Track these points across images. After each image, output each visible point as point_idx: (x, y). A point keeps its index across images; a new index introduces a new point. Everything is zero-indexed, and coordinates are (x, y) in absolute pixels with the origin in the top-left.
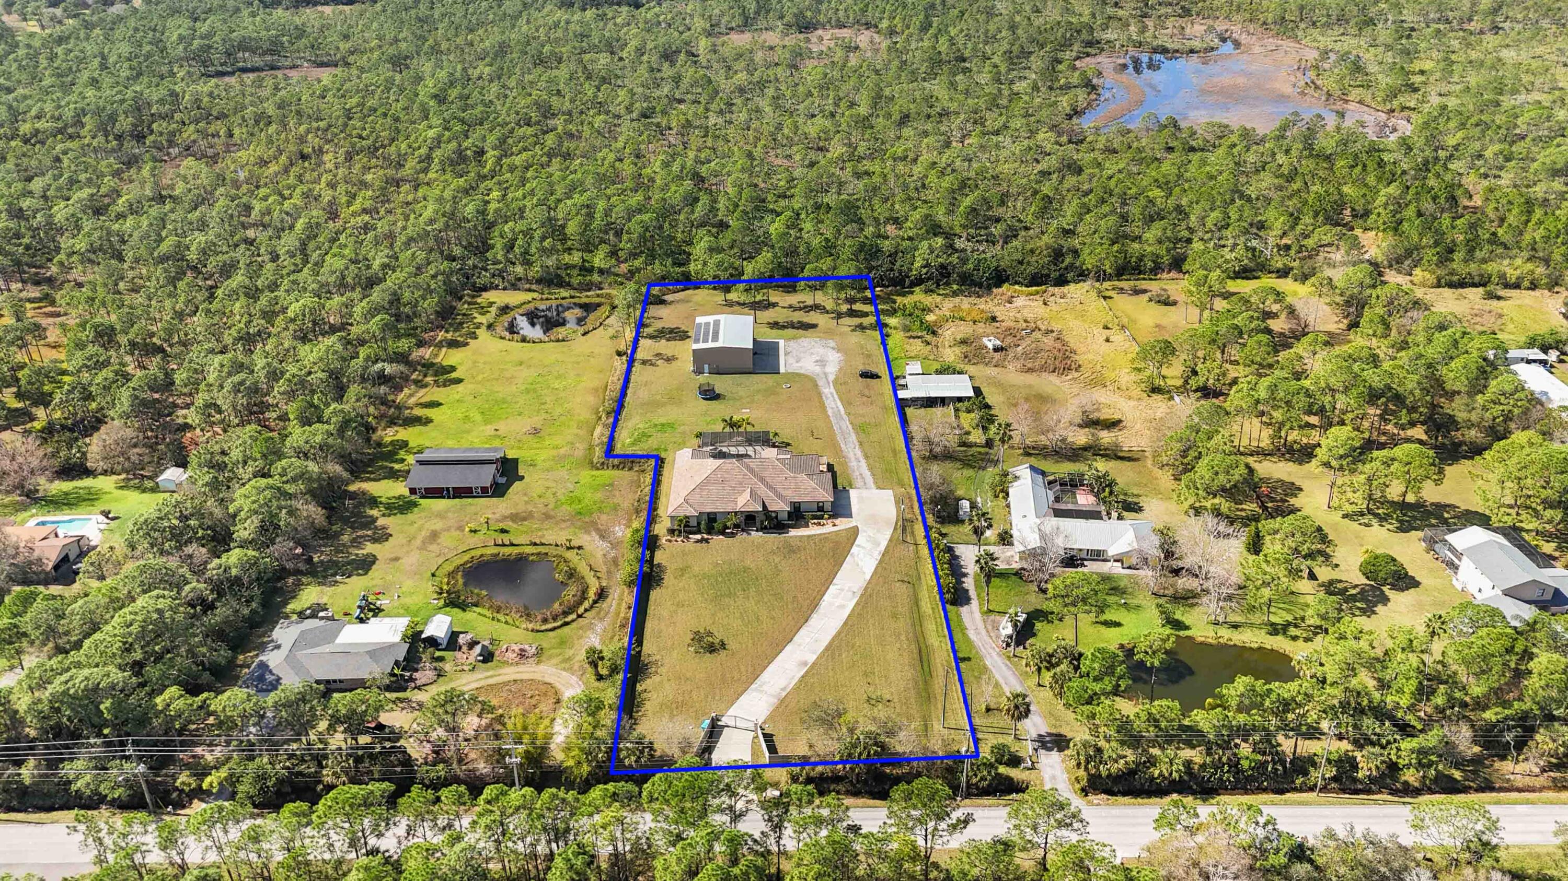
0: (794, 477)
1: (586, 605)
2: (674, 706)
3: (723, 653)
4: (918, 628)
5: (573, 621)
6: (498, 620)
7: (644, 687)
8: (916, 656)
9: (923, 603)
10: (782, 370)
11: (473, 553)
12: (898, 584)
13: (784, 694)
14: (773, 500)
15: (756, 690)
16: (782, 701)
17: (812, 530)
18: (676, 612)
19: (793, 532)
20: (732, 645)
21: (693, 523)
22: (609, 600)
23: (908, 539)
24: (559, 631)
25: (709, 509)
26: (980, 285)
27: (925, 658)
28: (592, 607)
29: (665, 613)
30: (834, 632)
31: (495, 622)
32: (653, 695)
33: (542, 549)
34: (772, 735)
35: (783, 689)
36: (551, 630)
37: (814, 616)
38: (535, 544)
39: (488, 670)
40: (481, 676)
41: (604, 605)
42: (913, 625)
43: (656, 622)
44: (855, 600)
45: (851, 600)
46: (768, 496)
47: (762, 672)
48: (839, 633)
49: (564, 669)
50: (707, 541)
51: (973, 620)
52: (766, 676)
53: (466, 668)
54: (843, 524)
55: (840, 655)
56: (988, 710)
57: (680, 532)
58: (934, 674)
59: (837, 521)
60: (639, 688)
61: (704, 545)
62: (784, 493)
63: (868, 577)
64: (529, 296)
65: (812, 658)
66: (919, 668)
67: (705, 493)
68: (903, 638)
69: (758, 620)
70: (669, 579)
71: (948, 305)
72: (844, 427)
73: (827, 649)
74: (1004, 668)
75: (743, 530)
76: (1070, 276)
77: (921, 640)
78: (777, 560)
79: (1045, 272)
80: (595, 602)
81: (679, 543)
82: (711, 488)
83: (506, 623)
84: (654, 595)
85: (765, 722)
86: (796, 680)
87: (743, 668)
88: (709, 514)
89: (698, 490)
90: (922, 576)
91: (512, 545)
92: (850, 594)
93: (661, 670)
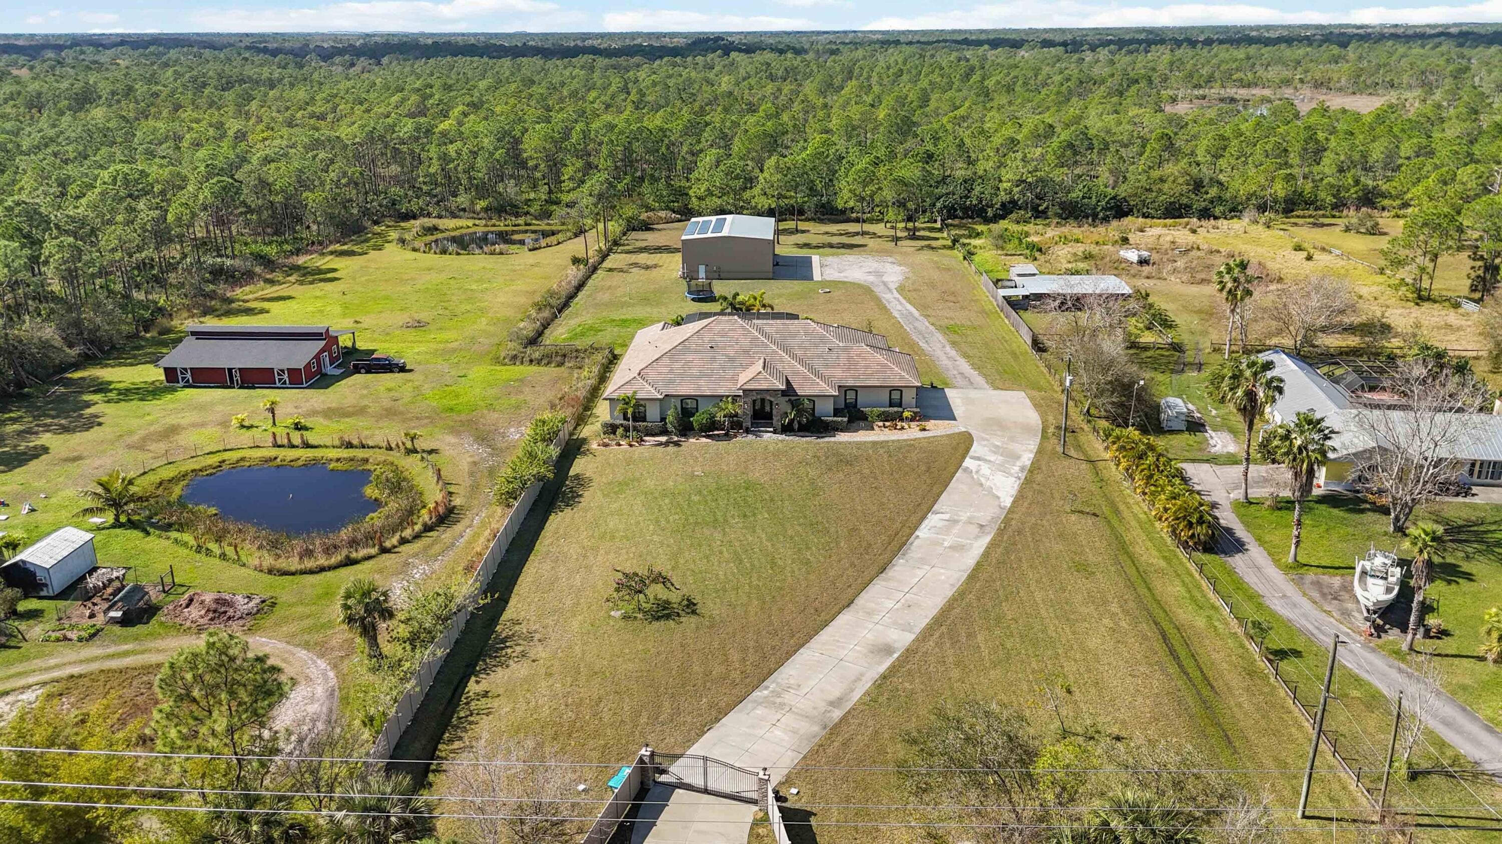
0: (845, 349)
1: (408, 533)
2: (550, 732)
3: (689, 622)
4: (1143, 591)
5: (369, 558)
6: (209, 552)
7: (479, 688)
8: (1158, 646)
9: (1138, 550)
10: (817, 276)
11: (226, 456)
12: (1074, 517)
13: (837, 714)
14: (806, 378)
15: (767, 702)
16: (835, 730)
17: (880, 434)
18: (595, 549)
19: (843, 437)
20: (710, 606)
21: (653, 413)
22: (458, 527)
23: (1072, 453)
24: (329, 574)
25: (686, 389)
26: (1095, 216)
27: (1182, 653)
28: (417, 537)
29: (573, 551)
30: (949, 593)
31: (201, 557)
32: (501, 706)
33: (360, 454)
34: (808, 815)
35: (835, 703)
36: (311, 572)
37: (899, 562)
38: (350, 445)
39: (125, 640)
40: (99, 652)
41: (446, 535)
42: (1131, 585)
43: (547, 566)
44: (986, 540)
45: (977, 537)
46: (796, 373)
47: (780, 664)
48: (960, 595)
49: (306, 646)
50: (677, 444)
51: (1269, 580)
52: (789, 672)
53: (73, 635)
54: (937, 428)
55: (970, 636)
56: (1414, 776)
57: (627, 429)
58: (1218, 684)
59: (930, 424)
60: (473, 687)
61: (671, 449)
62: (826, 372)
63: (1008, 502)
64: (470, 223)
65: (903, 639)
66: (1173, 669)
67: (676, 365)
68: (1114, 608)
69: (773, 564)
70: (590, 498)
71: (1052, 232)
72: (921, 327)
73: (938, 621)
74: (1394, 673)
75: (747, 431)
76: (1217, 211)
77: (1159, 615)
78: (813, 473)
79: (1184, 201)
80: (428, 528)
81: (622, 449)
82: (690, 357)
83: (223, 556)
84: (557, 521)
85: (788, 781)
86: (866, 685)
87: (735, 656)
88: (684, 399)
89: (665, 360)
90: (1122, 507)
91: (307, 445)
92: (975, 530)
93: (539, 651)
